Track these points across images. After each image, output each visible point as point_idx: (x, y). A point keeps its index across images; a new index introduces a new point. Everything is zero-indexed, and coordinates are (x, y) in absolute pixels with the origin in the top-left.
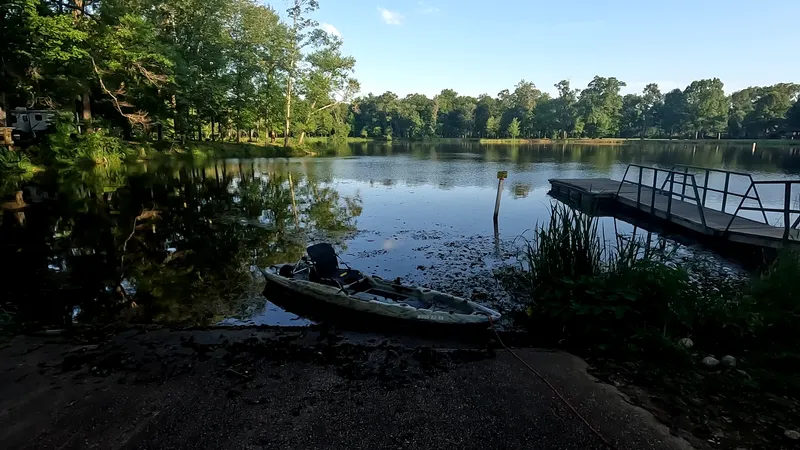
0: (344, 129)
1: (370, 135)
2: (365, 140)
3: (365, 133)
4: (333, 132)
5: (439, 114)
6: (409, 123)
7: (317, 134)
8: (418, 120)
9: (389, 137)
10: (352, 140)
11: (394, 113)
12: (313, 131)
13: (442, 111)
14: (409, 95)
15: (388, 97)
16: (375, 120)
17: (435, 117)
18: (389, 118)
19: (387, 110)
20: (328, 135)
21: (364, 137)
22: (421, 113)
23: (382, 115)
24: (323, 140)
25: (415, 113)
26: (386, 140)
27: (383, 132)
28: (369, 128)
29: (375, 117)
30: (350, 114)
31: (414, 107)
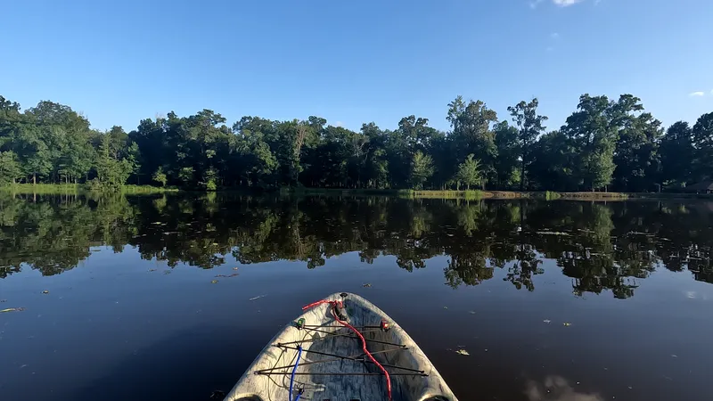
0: (117, 170)
1: (172, 181)
2: (162, 190)
3: (161, 177)
4: (93, 174)
5: (304, 147)
6: (252, 159)
7: (54, 178)
9: (211, 185)
10: (135, 190)
11: (222, 145)
12: (45, 171)
13: (307, 144)
14: (244, 119)
15: (206, 119)
16: (182, 155)
17: (297, 152)
18: (211, 153)
19: (207, 140)
20: (82, 181)
21: (159, 184)
22: (273, 146)
23: (197, 149)
24: (69, 189)
25: (263, 145)
26: (204, 190)
27: (199, 175)
28: (170, 169)
29: (182, 150)
30: (131, 145)
31: (260, 135)
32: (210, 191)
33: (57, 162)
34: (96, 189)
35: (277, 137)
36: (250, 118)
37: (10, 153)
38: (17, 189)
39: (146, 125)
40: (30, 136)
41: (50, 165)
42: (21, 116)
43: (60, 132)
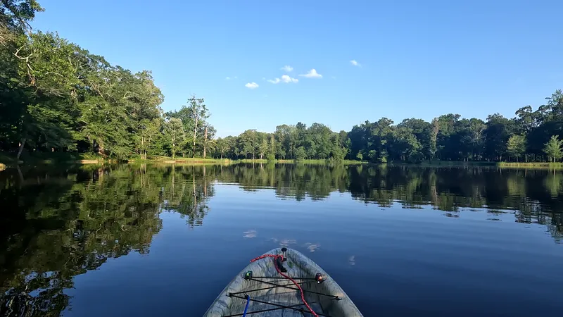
0: (340, 152)
1: (365, 158)
2: (360, 162)
3: (360, 156)
4: (331, 155)
5: (439, 136)
6: (405, 145)
7: (317, 157)
8: (415, 144)
9: (384, 159)
10: (348, 162)
11: (389, 137)
12: (313, 154)
13: (443, 133)
14: (405, 120)
15: (384, 123)
16: (370, 144)
17: (434, 139)
18: (384, 142)
19: (382, 135)
20: (327, 158)
21: (359, 159)
22: (418, 136)
23: (378, 139)
24: (322, 162)
25: (412, 136)
26: (381, 162)
27: (378, 155)
28: (364, 151)
29: (370, 141)
30: (347, 139)
31: (411, 130)
32: (384, 163)
33: (318, 150)
34: (332, 162)
35: (421, 131)
36: (408, 119)
37: (302, 147)
38: (305, 162)
39: (355, 129)
40: (309, 140)
41: (315, 151)
42: (306, 131)
43: (319, 137)
